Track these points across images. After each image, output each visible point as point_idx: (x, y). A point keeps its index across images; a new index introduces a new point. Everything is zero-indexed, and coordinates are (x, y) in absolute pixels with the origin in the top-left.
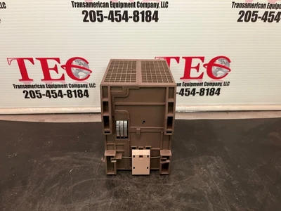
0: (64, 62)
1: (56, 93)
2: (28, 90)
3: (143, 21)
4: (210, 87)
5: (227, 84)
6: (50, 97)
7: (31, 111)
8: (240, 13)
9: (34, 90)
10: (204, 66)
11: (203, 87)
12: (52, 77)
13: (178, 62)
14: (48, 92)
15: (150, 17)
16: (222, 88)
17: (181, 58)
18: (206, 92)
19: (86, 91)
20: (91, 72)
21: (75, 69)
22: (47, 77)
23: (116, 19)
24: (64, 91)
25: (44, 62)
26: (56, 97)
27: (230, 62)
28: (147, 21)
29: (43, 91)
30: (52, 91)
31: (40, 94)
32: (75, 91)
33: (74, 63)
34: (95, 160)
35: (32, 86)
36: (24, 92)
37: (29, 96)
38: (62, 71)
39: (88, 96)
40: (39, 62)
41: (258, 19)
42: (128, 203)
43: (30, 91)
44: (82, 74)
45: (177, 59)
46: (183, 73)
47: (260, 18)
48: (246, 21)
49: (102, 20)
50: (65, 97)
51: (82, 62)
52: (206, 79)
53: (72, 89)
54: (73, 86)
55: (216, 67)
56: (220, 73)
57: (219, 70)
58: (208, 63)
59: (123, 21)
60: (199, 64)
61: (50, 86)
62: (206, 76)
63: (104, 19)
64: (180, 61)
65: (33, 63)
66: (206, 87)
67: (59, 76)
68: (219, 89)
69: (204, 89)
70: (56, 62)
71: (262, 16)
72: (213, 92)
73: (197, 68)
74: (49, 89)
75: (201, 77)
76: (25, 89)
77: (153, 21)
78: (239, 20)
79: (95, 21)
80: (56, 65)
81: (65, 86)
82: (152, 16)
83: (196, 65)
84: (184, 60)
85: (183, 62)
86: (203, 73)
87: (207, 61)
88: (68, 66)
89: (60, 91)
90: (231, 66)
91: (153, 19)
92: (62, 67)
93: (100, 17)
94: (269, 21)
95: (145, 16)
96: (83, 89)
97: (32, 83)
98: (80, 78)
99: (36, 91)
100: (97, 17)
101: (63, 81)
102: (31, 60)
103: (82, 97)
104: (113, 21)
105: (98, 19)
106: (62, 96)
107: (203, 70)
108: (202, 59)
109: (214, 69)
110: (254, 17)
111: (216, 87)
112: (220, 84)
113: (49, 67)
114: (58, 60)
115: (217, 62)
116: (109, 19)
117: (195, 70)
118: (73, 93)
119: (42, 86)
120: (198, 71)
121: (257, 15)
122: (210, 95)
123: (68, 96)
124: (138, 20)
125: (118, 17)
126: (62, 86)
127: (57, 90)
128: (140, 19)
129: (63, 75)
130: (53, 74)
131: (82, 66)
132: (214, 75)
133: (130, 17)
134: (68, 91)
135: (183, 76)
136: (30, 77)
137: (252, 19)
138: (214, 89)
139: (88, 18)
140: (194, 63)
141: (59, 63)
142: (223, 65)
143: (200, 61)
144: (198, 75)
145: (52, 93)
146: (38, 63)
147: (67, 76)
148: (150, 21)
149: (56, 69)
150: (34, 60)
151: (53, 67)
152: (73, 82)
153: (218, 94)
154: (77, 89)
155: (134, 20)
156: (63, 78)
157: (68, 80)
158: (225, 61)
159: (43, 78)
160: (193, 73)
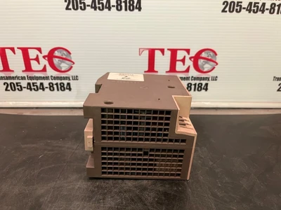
0: (45, 52)
1: (37, 86)
2: (9, 82)
3: (126, 10)
4: (198, 82)
5: (215, 79)
6: (31, 89)
7: (11, 104)
8: (224, 4)
9: (15, 82)
10: (190, 58)
11: (190, 81)
12: (33, 68)
13: (163, 54)
14: (29, 84)
15: (133, 7)
16: (211, 83)
17: (166, 50)
18: (193, 87)
19: (69, 84)
20: (74, 63)
21: (57, 60)
22: (28, 68)
23: (99, 7)
24: (46, 83)
25: (25, 51)
26: (37, 90)
27: (216, 54)
28: (130, 10)
29: (24, 83)
30: (33, 83)
31: (21, 86)
32: (57, 84)
33: (57, 53)
34: (68, 148)
35: (13, 78)
36: (4, 84)
37: (9, 88)
38: (44, 62)
39: (70, 89)
40: (20, 51)
41: (242, 10)
42: (98, 187)
43: (11, 83)
44: (64, 66)
45: (162, 51)
46: (169, 66)
47: (244, 8)
48: (230, 11)
49: (85, 9)
50: (47, 90)
51: (65, 52)
52: (193, 73)
53: (54, 82)
54: (55, 78)
55: (202, 60)
56: (207, 67)
57: (206, 63)
58: (193, 55)
59: (106, 10)
60: (185, 57)
61: (31, 78)
62: (192, 69)
63: (87, 8)
64: (165, 53)
65: (15, 53)
66: (193, 82)
67: (41, 68)
68: (207, 84)
69: (191, 84)
70: (37, 52)
71: (246, 7)
72: (201, 87)
73: (183, 61)
74: (30, 81)
75: (187, 70)
76: (6, 81)
77: (136, 11)
78: (224, 11)
79: (77, 9)
80: (37, 56)
81: (47, 78)
82: (135, 5)
83: (181, 58)
84: (169, 53)
85: (168, 54)
86: (189, 67)
87: (193, 54)
88: (50, 56)
89: (42, 84)
90: (218, 59)
91: (136, 8)
92: (44, 57)
93: (82, 5)
94: (254, 12)
95: (128, 5)
96: (65, 82)
97: (13, 75)
98: (63, 69)
99: (17, 83)
100: (79, 5)
101: (44, 73)
102: (13, 49)
103: (64, 90)
104: (95, 9)
105: (81, 7)
106: (43, 89)
107: (189, 63)
108: (188, 51)
109: (201, 62)
110: (238, 8)
111: (204, 82)
112: (207, 79)
113: (31, 57)
114: (39, 50)
115: (204, 55)
116: (92, 7)
117: (181, 63)
118: (55, 86)
119: (23, 78)
120: (184, 64)
121: (241, 6)
122: (198, 90)
123: (50, 90)
124: (121, 9)
125: (101, 5)
126: (43, 78)
127: (38, 82)
128: (123, 8)
129: (45, 66)
130: (34, 65)
131: (64, 57)
132: (201, 69)
133: (113, 6)
134: (49, 84)
135: (168, 69)
136: (11, 68)
137: (237, 10)
138: (202, 84)
139: (71, 7)
140: (180, 55)
141: (41, 53)
142: (210, 58)
143: (185, 53)
144: (184, 68)
145: (34, 86)
146: (19, 53)
147: (48, 68)
148: (133, 10)
149: (37, 59)
150: (16, 49)
151: (35, 57)
152: (55, 74)
153: (206, 90)
154: (59, 82)
155: (117, 9)
156: (44, 70)
157: (50, 72)
158: (212, 54)
159: (24, 69)
160: (179, 67)
